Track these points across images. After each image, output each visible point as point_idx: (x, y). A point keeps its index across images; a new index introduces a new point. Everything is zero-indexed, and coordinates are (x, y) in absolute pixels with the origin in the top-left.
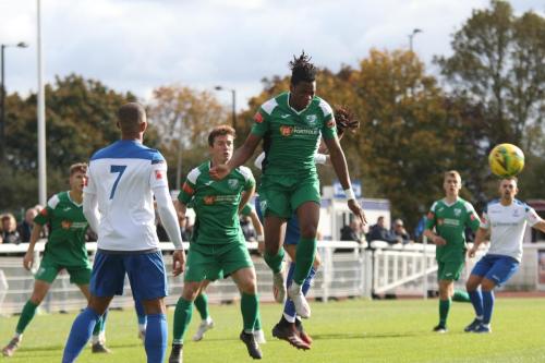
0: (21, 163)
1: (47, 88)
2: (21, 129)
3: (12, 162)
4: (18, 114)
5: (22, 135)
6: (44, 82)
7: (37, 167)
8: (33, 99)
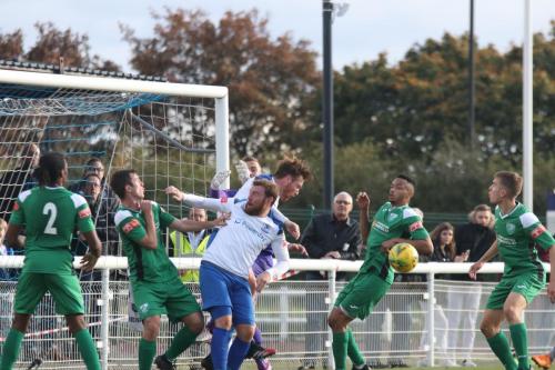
0: (496, 146)
1: (537, 39)
2: (498, 97)
3: (484, 144)
4: (493, 76)
5: (498, 107)
6: (533, 30)
7: (520, 152)
8: (516, 55)
